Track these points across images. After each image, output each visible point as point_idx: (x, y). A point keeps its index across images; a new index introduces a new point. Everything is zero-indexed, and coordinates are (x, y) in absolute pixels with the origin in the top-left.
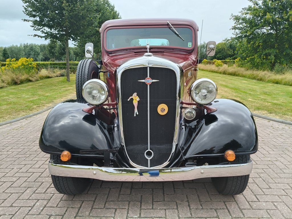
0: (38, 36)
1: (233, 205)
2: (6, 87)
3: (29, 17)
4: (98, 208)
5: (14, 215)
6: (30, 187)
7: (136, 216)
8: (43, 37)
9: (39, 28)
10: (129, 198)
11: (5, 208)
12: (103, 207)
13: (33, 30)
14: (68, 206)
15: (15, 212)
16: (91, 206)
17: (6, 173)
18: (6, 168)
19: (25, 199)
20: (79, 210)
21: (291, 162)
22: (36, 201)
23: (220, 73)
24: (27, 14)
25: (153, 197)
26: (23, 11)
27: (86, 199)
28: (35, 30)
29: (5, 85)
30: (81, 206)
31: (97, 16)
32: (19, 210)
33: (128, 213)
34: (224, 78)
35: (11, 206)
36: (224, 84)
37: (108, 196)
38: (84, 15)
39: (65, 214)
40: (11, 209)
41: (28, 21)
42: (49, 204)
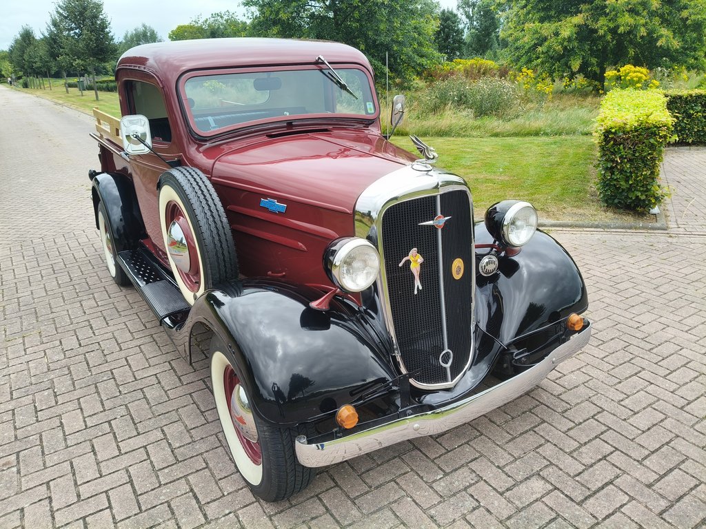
16: (343, 497)
30: (325, 506)
37: (349, 464)
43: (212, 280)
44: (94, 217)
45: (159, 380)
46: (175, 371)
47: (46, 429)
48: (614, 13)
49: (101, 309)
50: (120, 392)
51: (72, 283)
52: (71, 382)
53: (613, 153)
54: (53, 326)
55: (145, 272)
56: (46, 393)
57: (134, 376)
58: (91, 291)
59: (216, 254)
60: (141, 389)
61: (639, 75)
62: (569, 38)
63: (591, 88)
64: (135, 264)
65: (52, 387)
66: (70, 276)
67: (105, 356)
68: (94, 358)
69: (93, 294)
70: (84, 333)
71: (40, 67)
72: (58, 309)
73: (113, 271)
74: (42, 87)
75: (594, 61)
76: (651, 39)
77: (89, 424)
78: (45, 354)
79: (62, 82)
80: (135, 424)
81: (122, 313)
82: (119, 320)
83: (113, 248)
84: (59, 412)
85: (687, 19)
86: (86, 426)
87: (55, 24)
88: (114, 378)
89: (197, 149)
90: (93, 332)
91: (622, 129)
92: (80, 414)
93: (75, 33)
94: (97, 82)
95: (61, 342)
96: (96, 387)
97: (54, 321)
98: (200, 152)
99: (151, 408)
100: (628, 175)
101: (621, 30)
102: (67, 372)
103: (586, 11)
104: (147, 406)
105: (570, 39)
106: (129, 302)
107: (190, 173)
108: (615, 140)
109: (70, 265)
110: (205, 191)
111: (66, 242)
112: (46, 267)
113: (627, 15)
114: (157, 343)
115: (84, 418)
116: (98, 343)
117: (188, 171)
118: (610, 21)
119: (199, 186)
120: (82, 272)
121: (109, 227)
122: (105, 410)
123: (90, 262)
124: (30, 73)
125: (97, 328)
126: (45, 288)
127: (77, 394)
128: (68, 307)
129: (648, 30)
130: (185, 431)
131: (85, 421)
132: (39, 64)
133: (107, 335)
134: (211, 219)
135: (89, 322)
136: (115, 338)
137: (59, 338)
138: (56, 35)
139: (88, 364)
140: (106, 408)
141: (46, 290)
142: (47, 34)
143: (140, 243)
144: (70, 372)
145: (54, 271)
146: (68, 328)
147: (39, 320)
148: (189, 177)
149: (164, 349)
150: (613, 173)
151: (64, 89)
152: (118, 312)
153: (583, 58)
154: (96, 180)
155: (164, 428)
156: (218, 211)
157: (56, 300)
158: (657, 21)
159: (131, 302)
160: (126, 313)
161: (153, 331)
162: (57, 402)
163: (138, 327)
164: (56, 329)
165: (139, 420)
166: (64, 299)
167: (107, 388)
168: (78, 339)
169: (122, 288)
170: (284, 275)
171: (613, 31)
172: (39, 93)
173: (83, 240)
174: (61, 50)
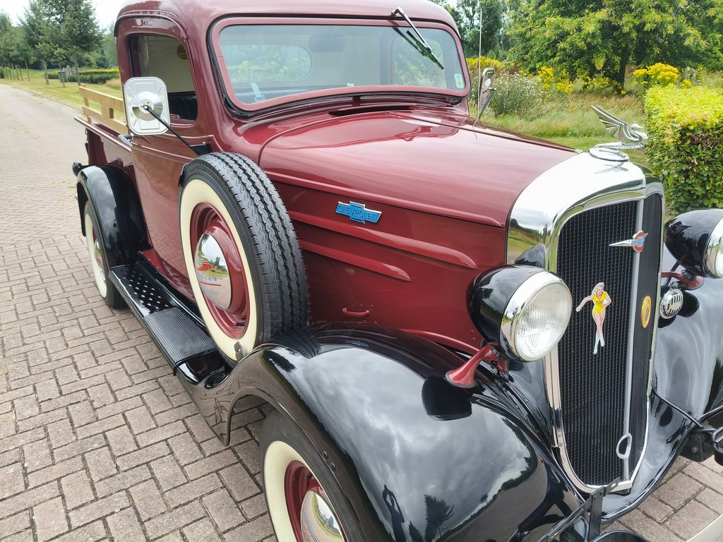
43: (272, 325)
44: (80, 219)
45: (171, 449)
46: (191, 434)
47: (7, 534)
48: (640, 9)
49: (88, 340)
50: (117, 467)
51: (51, 304)
52: (47, 451)
53: (689, 154)
54: (24, 363)
55: (148, 295)
56: (11, 470)
57: (137, 442)
58: (74, 315)
59: (280, 287)
60: (147, 463)
61: (672, 74)
62: (593, 33)
63: (611, 88)
64: (134, 285)
65: (21, 460)
66: (48, 294)
67: (95, 409)
68: (80, 413)
69: (77, 319)
70: (67, 375)
71: (18, 56)
72: (31, 340)
73: (103, 290)
74: (20, 78)
75: (617, 59)
76: (678, 38)
77: (75, 524)
78: (13, 407)
79: (42, 73)
80: (142, 523)
81: (116, 347)
82: (113, 357)
83: (104, 261)
84: (30, 502)
85: (714, 17)
86: (70, 526)
87: (34, 9)
88: (108, 445)
89: (235, 129)
90: (78, 374)
91: (702, 126)
92: (61, 506)
93: (56, 18)
94: (80, 74)
95: (35, 389)
96: (84, 459)
97: (27, 356)
98: (239, 135)
99: (162, 494)
100: (705, 179)
101: (648, 27)
102: (42, 436)
103: (609, 6)
104: (157, 493)
105: (593, 35)
106: (124, 330)
107: (236, 162)
108: (692, 139)
109: (49, 280)
110: (261, 188)
111: (43, 250)
112: (18, 282)
113: (653, 11)
114: (164, 391)
115: (67, 512)
116: (85, 390)
117: (232, 158)
118: (635, 17)
119: (252, 181)
120: (63, 289)
121: (99, 233)
122: (97, 499)
123: (73, 276)
124: (6, 63)
125: (84, 367)
126: (16, 309)
127: (57, 470)
128: (45, 337)
129: (675, 27)
130: (216, 536)
131: (68, 518)
132: (16, 53)
133: (96, 379)
134: (272, 233)
135: (73, 358)
136: (107, 382)
137: (32, 383)
138: (34, 21)
139: (71, 422)
140: (99, 495)
141: (17, 313)
142: (24, 20)
143: (140, 255)
144: (47, 435)
145: (28, 287)
146: (46, 367)
147: (7, 354)
148: (236, 167)
149: (176, 400)
150: (687, 177)
151: (45, 81)
152: (111, 344)
153: (607, 57)
154: (83, 174)
155: (185, 530)
156: (281, 220)
157: (30, 326)
158: (682, 18)
159: (127, 330)
160: (122, 346)
161: (158, 373)
162: (27, 485)
163: (137, 366)
164: (29, 368)
165: (147, 517)
166: (39, 325)
167: (99, 460)
168: (57, 383)
169: (114, 311)
170: (367, 315)
171: (639, 28)
172: (15, 83)
173: (64, 247)
174: (41, 37)
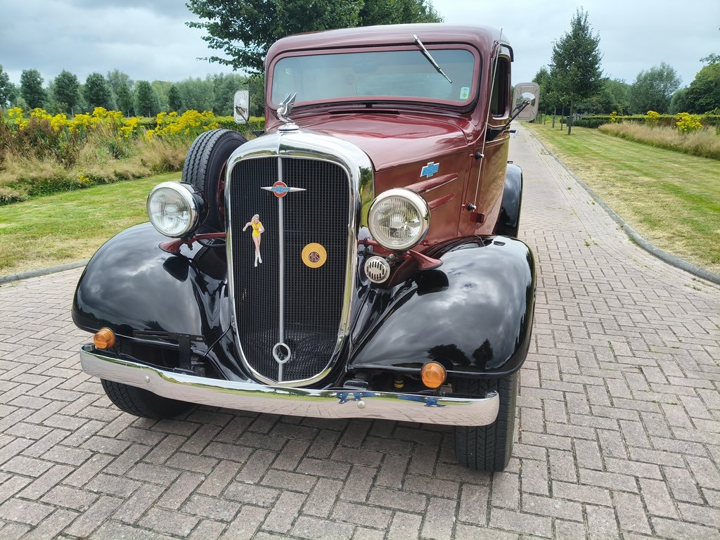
0: (220, 60)
1: (478, 494)
2: (149, 175)
3: (200, 18)
4: (189, 453)
5: (36, 441)
6: (90, 393)
7: (252, 480)
8: (230, 63)
9: (221, 43)
10: (259, 441)
11: (29, 425)
12: (198, 452)
13: (209, 47)
14: (136, 440)
15: (41, 436)
16: (177, 446)
17: (61, 360)
18: (67, 350)
19: (68, 415)
20: (152, 449)
21: (717, 412)
22: (84, 421)
23: (686, 152)
24: (196, 11)
25: (309, 448)
26: (186, 4)
27: (176, 432)
28: (211, 46)
29: (147, 171)
30: (159, 442)
31: (353, 9)
32: (49, 433)
33: (239, 472)
34: (688, 167)
35: (41, 424)
36: (676, 184)
37: (221, 431)
38: (320, 7)
39: (122, 453)
40: (37, 428)
41: (199, 27)
42: (105, 432)
